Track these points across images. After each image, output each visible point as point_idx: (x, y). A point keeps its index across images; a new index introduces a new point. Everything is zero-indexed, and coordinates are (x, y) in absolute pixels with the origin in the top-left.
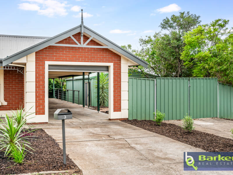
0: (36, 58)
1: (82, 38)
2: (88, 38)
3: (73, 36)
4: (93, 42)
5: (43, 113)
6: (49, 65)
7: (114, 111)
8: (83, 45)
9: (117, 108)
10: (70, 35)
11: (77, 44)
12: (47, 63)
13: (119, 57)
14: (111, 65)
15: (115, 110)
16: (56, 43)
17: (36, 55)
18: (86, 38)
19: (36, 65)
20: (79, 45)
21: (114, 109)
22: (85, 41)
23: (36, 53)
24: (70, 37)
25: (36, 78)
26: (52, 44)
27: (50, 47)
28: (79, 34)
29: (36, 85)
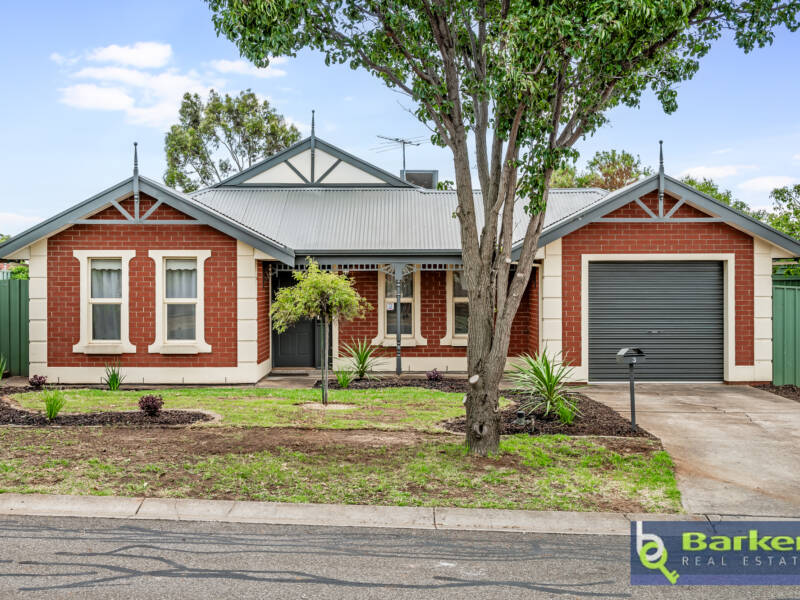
0: (563, 248)
1: (661, 204)
2: (675, 201)
3: (641, 198)
4: (687, 209)
5: (578, 363)
6: (590, 262)
7: (737, 364)
8: (664, 216)
9: (746, 357)
10: (635, 197)
11: (649, 216)
12: (586, 258)
13: (748, 239)
14: (730, 259)
15: (738, 362)
16: (604, 217)
17: (563, 243)
18: (671, 200)
19: (563, 263)
20: (654, 219)
21: (736, 358)
22: (667, 208)
23: (564, 238)
24: (634, 202)
25: (564, 288)
26: (597, 219)
27: (592, 225)
28: (656, 193)
29: (563, 304)
